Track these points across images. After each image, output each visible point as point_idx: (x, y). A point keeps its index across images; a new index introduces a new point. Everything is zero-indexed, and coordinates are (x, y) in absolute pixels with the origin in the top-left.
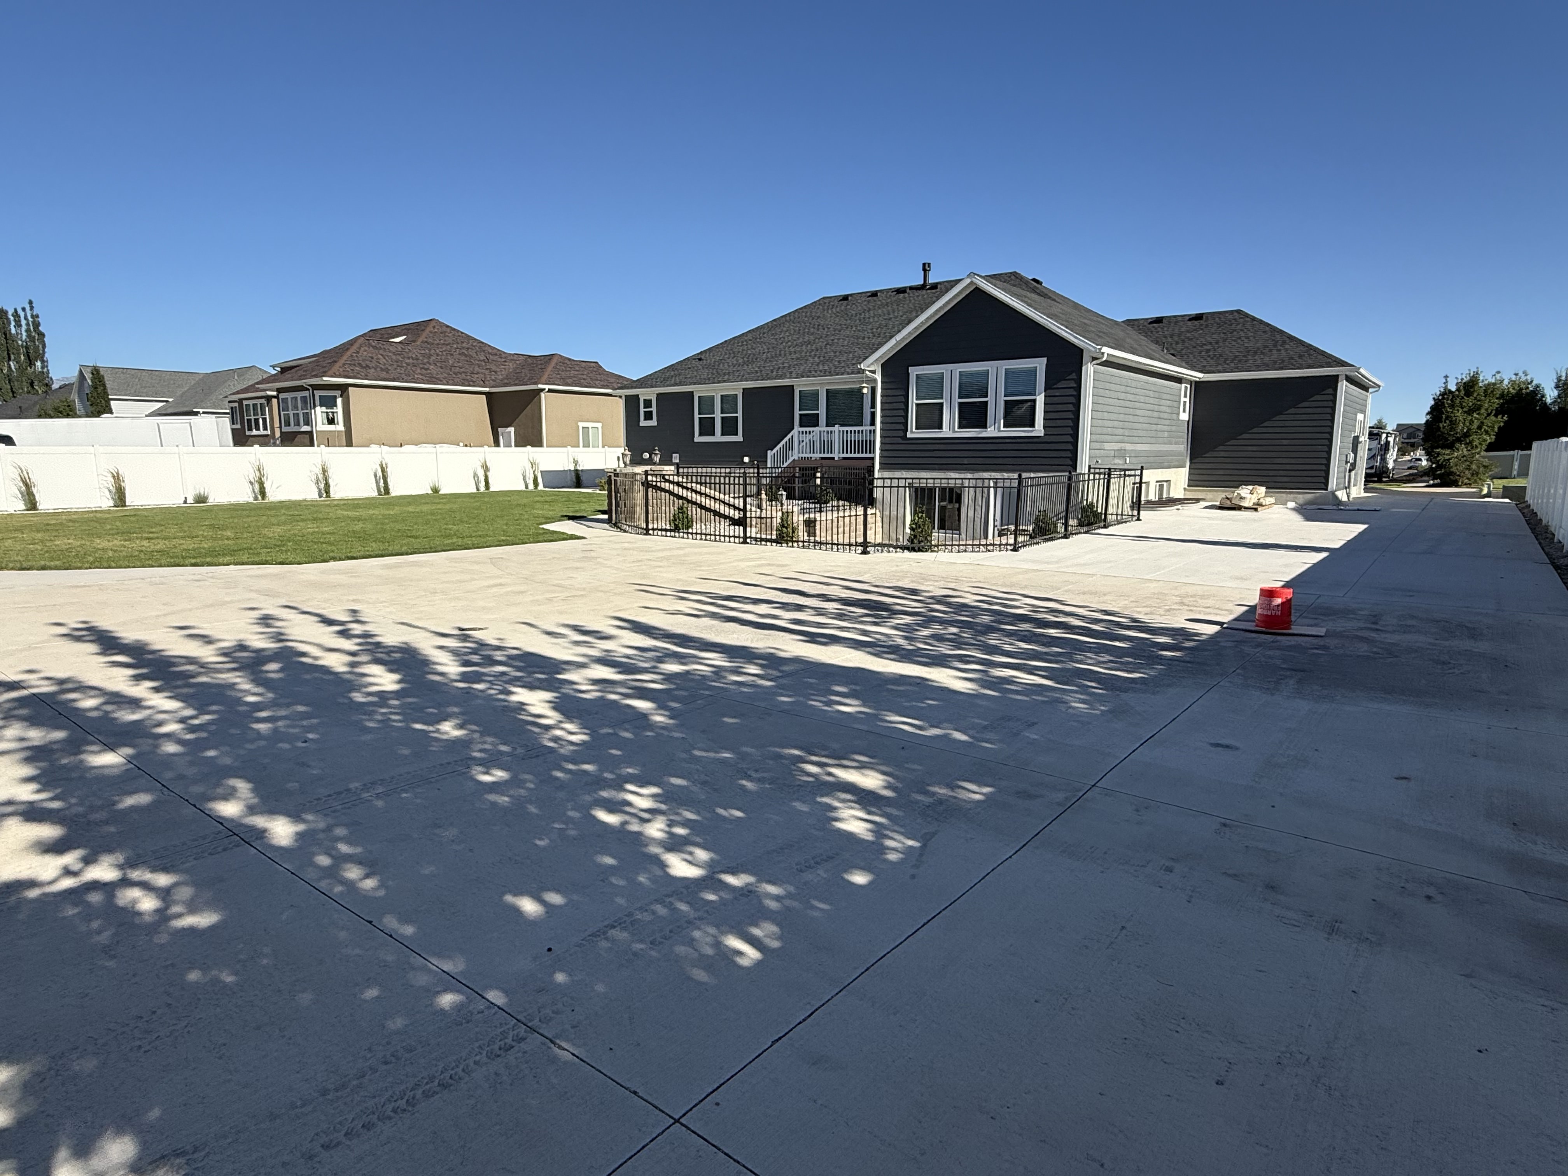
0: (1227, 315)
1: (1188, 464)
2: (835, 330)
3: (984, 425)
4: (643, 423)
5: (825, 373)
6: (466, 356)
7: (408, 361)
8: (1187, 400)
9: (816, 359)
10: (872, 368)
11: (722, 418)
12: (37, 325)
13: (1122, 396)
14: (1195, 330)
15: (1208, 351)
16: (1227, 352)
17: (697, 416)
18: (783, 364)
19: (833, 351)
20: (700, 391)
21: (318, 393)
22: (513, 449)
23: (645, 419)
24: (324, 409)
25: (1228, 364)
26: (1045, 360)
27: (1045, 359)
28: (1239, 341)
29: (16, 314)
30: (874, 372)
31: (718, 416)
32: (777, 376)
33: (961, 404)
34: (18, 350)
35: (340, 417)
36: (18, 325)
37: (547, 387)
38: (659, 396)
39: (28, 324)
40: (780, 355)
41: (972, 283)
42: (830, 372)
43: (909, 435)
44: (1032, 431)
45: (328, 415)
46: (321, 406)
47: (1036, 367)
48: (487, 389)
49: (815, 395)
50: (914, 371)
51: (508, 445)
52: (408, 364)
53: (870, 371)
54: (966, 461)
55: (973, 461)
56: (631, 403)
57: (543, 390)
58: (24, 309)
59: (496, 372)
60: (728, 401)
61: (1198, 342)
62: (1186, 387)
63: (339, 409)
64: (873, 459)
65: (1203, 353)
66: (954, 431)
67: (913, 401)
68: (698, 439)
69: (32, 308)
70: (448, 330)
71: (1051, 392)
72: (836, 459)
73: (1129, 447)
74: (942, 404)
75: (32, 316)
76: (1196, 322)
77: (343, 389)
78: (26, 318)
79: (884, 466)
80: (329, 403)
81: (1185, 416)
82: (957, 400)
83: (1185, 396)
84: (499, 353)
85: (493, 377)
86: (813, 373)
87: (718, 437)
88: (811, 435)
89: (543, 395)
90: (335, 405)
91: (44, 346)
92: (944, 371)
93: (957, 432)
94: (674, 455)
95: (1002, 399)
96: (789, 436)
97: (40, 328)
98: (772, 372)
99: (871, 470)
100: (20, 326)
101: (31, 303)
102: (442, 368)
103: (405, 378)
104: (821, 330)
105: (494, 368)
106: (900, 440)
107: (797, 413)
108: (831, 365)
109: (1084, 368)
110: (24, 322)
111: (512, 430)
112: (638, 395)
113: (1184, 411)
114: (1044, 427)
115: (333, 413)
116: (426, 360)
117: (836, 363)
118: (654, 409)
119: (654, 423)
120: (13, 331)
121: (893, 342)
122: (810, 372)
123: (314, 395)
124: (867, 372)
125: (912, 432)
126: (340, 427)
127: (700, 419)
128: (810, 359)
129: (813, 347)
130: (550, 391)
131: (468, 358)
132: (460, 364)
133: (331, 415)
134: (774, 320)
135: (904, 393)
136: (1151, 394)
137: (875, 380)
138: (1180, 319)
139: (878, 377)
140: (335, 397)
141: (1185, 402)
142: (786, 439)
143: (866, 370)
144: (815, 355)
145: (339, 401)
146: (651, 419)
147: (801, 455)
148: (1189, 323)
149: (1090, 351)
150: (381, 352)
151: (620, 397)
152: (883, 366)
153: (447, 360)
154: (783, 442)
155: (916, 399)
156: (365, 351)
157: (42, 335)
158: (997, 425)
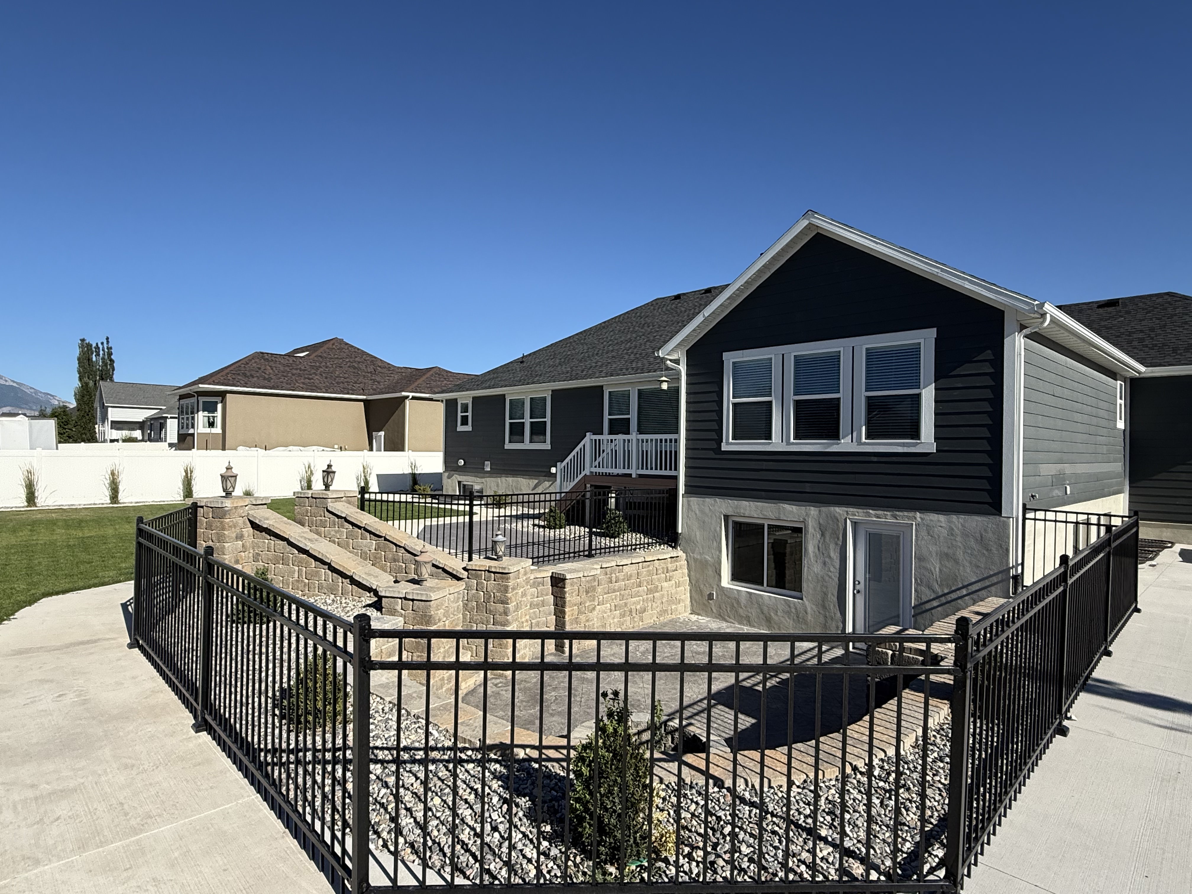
0: (1154, 299)
1: (1127, 488)
2: (660, 326)
3: (834, 435)
4: (460, 428)
5: (636, 371)
6: (355, 368)
7: (294, 371)
8: (1123, 402)
9: (632, 356)
10: (674, 357)
11: (531, 423)
12: (110, 354)
13: (1058, 391)
14: (1110, 317)
15: (1141, 340)
16: (1174, 340)
17: (508, 421)
18: (596, 363)
19: (652, 347)
20: (512, 393)
21: (202, 399)
22: (383, 453)
23: (462, 424)
24: (206, 414)
25: (1181, 354)
26: (932, 333)
27: (935, 329)
28: (1186, 327)
29: (97, 347)
30: (677, 362)
31: (527, 421)
32: (586, 375)
33: (797, 403)
34: (95, 372)
35: (219, 421)
36: (98, 354)
37: (411, 395)
38: (475, 399)
39: (104, 354)
40: (597, 354)
41: (810, 226)
42: (642, 369)
43: (724, 447)
44: (915, 445)
45: (209, 419)
46: (204, 411)
47: (919, 344)
48: (364, 397)
49: (626, 395)
50: (730, 358)
51: (379, 450)
52: (293, 375)
53: (671, 360)
54: (808, 488)
55: (818, 488)
56: (451, 406)
57: (407, 397)
58: (102, 343)
59: (379, 382)
60: (537, 405)
61: (1122, 330)
62: (1121, 385)
63: (219, 413)
64: (676, 478)
65: (1135, 343)
66: (789, 443)
67: (729, 399)
68: (508, 446)
69: (108, 342)
70: (346, 347)
71: (945, 383)
72: (634, 476)
73: (1068, 469)
74: (770, 403)
75: (108, 348)
76: (1110, 309)
77: (222, 395)
78: (103, 350)
79: (691, 490)
80: (211, 408)
81: (1121, 425)
82: (791, 398)
83: (1121, 398)
84: (389, 367)
85: (374, 387)
86: (624, 371)
87: (527, 445)
88: (613, 444)
89: (407, 402)
90: (215, 410)
91: (113, 370)
92: (773, 356)
93: (793, 444)
94: (486, 462)
95: (862, 395)
96: (581, 445)
97: (112, 357)
98: (582, 372)
99: (673, 493)
100: (99, 355)
101: (107, 339)
102: (326, 378)
103: (284, 385)
104: (646, 328)
105: (378, 379)
106: (711, 455)
107: (606, 417)
108: (645, 362)
109: (1006, 341)
110: (101, 352)
111: (382, 433)
112: (456, 400)
113: (1121, 419)
114: (936, 439)
115: (214, 417)
116: (313, 371)
117: (652, 359)
118: (469, 414)
119: (468, 428)
120: (94, 359)
121: (699, 319)
122: (621, 370)
123: (198, 401)
124: (668, 362)
125: (728, 443)
126: (218, 430)
127: (511, 423)
128: (627, 357)
129: (633, 345)
130: (414, 398)
131: (356, 371)
132: (346, 375)
133: (212, 420)
134: (604, 322)
135: (717, 389)
136: (1088, 391)
137: (679, 373)
138: (1085, 307)
139: (683, 368)
140: (216, 403)
141: (1121, 405)
142: (577, 449)
143: (667, 359)
144: (632, 353)
145: (219, 406)
146: (467, 424)
147: (594, 470)
148: (1101, 310)
149: (1017, 311)
150: (272, 364)
151: (442, 401)
152: (690, 354)
153: (334, 371)
154: (574, 453)
155: (734, 397)
156: (255, 362)
157: (112, 361)
158: (855, 434)
